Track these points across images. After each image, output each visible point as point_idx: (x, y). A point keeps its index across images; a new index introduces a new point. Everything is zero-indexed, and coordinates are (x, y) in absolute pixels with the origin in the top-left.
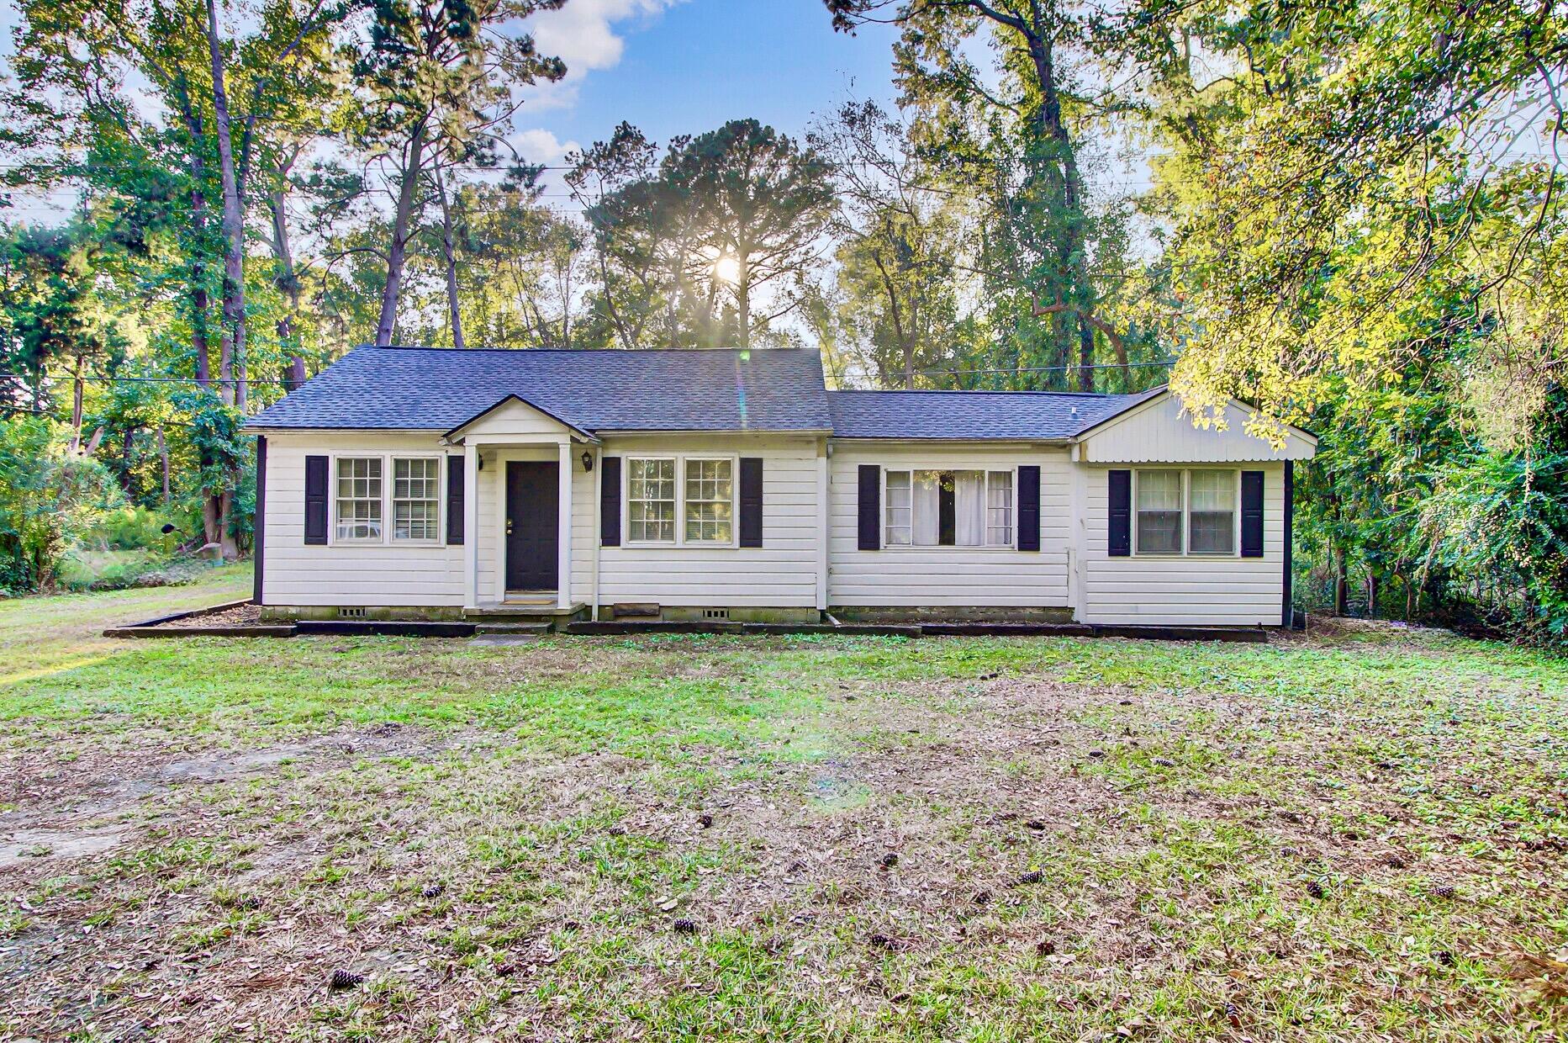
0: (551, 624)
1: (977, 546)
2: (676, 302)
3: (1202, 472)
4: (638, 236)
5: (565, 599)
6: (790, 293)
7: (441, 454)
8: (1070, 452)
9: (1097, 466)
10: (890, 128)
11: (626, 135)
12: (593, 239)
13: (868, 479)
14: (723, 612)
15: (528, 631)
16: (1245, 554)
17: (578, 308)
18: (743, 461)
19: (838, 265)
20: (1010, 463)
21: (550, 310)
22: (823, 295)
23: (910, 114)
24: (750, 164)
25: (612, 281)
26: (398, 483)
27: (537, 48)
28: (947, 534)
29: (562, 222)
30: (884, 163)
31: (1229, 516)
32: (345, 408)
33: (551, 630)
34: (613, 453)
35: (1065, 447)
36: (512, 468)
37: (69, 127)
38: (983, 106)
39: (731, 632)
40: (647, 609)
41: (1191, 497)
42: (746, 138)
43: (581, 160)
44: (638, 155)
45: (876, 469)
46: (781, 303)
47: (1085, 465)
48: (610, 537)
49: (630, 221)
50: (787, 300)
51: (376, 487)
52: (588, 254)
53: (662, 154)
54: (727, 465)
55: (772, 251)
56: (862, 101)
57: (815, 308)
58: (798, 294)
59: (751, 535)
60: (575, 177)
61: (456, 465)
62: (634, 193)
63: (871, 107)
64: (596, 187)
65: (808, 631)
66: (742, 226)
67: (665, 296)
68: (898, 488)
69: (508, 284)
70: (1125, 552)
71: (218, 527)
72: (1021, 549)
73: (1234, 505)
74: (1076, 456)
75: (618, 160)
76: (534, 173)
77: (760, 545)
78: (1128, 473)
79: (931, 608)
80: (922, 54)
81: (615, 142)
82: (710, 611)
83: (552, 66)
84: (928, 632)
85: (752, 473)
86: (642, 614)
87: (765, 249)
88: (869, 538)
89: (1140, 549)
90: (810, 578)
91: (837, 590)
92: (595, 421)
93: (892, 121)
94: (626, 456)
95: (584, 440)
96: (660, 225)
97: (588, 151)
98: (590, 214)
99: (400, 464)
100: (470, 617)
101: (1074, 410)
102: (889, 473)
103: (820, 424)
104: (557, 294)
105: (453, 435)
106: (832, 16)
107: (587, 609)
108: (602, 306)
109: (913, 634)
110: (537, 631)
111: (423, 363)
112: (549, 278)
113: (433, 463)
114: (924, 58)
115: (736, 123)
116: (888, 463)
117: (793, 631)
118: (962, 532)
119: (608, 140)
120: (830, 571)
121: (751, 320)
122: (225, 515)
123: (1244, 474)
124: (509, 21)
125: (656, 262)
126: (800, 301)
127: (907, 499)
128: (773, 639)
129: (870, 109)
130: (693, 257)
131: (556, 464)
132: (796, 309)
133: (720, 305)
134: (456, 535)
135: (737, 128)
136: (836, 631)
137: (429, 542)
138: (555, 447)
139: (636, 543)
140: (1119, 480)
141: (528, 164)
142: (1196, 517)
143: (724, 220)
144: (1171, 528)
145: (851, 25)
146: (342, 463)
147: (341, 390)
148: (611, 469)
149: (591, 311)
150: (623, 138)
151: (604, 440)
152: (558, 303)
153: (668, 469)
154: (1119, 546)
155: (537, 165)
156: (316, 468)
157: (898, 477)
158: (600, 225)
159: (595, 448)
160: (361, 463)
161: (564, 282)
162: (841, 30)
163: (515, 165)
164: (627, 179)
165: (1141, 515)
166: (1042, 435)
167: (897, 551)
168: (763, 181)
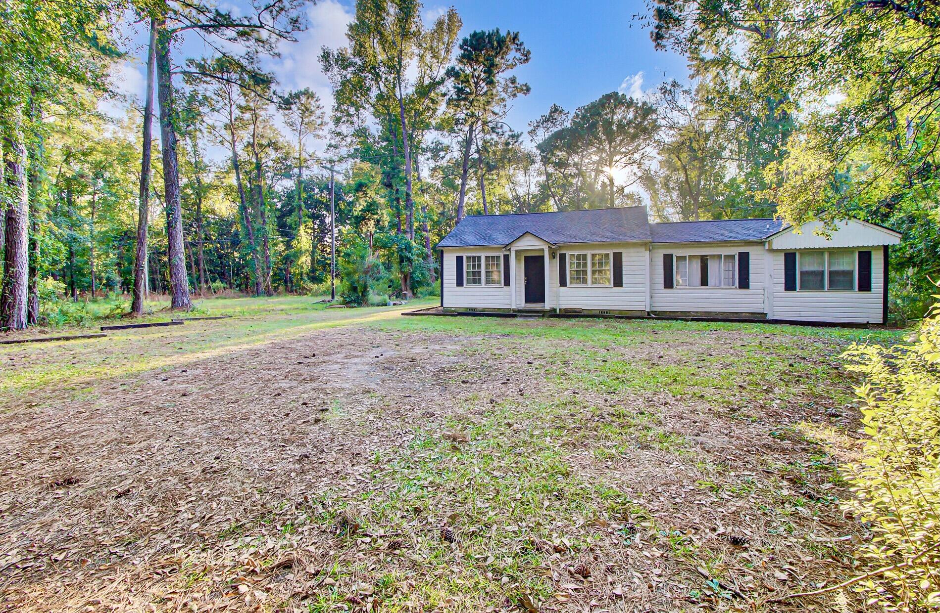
0: (543, 314)
1: (719, 286)
2: (579, 184)
3: (834, 252)
4: (560, 154)
5: (548, 305)
6: (635, 174)
7: (501, 255)
8: (764, 245)
9: (778, 251)
10: (685, 92)
11: (555, 110)
12: (540, 157)
13: (668, 259)
14: (607, 311)
15: (535, 316)
16: (861, 289)
17: (534, 190)
18: (614, 253)
19: (660, 158)
20: (735, 251)
21: (521, 191)
22: (652, 173)
23: (695, 83)
24: (614, 114)
25: (549, 175)
26: (486, 265)
27: (518, 81)
28: (704, 282)
29: (526, 152)
30: (681, 110)
31: (851, 273)
32: (467, 239)
33: (543, 316)
34: (563, 252)
35: (762, 243)
36: (526, 258)
37: (349, 140)
38: (737, 71)
39: (611, 318)
40: (577, 310)
41: (830, 264)
42: (612, 101)
43: (535, 125)
44: (559, 118)
45: (672, 255)
46: (630, 178)
47: (772, 251)
48: (563, 283)
49: (556, 148)
50: (633, 177)
51: (479, 266)
52: (538, 165)
53: (570, 117)
54: (607, 255)
55: (625, 154)
56: (670, 80)
57: (647, 180)
58: (639, 174)
59: (618, 282)
60: (533, 132)
61: (507, 258)
62: (558, 136)
63: (675, 82)
64: (542, 135)
65: (642, 318)
66: (610, 143)
67: (574, 181)
68: (681, 263)
69: (503, 181)
70: (794, 289)
71: (406, 285)
72: (740, 287)
73: (854, 266)
74: (767, 247)
75: (552, 122)
76: (518, 136)
77: (622, 286)
78: (795, 254)
79: (697, 312)
80: (703, 50)
81: (551, 113)
82: (602, 311)
83: (524, 88)
84: (693, 320)
85: (618, 258)
86: (576, 312)
87: (622, 153)
88: (669, 283)
89: (802, 287)
90: (643, 299)
91: (654, 304)
92: (556, 240)
93: (686, 88)
94: (568, 253)
95: (553, 247)
96: (572, 148)
97: (538, 120)
98: (539, 147)
99: (487, 257)
100: (514, 311)
101: (768, 226)
102: (677, 257)
103: (646, 238)
104: (525, 184)
105: (507, 247)
106: (654, 44)
107: (555, 310)
108: (544, 187)
109: (687, 320)
110: (539, 316)
111: (490, 221)
112: (520, 177)
113: (498, 257)
114: (705, 51)
115: (607, 95)
116: (676, 253)
117: (636, 318)
118: (711, 280)
119: (547, 114)
120: (652, 297)
121: (615, 189)
122: (408, 281)
123: (860, 253)
124: (507, 71)
125: (569, 165)
126: (640, 177)
127: (686, 267)
128: (628, 320)
129: (675, 84)
130: (587, 161)
131: (543, 257)
132: (638, 181)
133: (600, 183)
134: (507, 283)
135: (608, 97)
136: (653, 318)
137: (498, 285)
138: (543, 250)
139: (573, 286)
140: (790, 257)
141: (516, 132)
142: (831, 273)
143: (601, 143)
144: (819, 278)
145: (664, 46)
146: (468, 258)
147: (464, 233)
148: (563, 258)
149: (539, 190)
150: (554, 112)
151: (560, 247)
152: (525, 188)
153: (584, 257)
154: (790, 285)
155: (519, 133)
156: (459, 260)
157: (681, 258)
158: (543, 151)
159: (557, 250)
160: (474, 258)
161: (527, 178)
162: (659, 50)
163: (510, 133)
164: (556, 130)
165: (802, 273)
166: (752, 238)
167: (680, 289)
168: (620, 121)
